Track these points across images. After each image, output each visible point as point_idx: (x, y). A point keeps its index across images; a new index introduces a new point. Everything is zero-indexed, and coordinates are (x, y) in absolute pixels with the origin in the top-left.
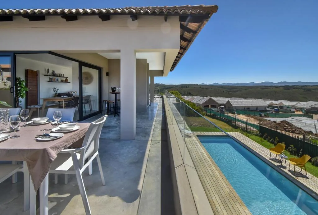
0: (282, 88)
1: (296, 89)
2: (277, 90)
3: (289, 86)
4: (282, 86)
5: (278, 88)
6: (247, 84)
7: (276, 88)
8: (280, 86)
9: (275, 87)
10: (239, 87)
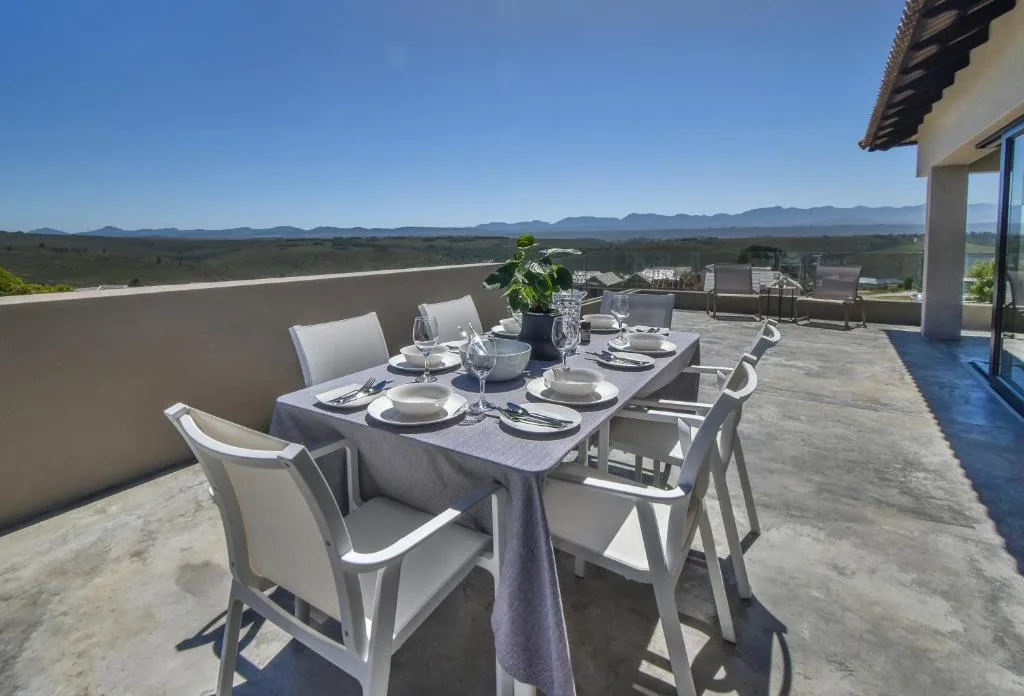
0: (330, 244)
1: (361, 246)
2: (318, 249)
3: (341, 238)
4: (328, 240)
5: (320, 244)
6: (229, 231)
7: (316, 244)
8: (324, 240)
9: (312, 242)
10: (208, 242)
